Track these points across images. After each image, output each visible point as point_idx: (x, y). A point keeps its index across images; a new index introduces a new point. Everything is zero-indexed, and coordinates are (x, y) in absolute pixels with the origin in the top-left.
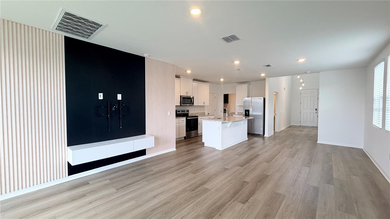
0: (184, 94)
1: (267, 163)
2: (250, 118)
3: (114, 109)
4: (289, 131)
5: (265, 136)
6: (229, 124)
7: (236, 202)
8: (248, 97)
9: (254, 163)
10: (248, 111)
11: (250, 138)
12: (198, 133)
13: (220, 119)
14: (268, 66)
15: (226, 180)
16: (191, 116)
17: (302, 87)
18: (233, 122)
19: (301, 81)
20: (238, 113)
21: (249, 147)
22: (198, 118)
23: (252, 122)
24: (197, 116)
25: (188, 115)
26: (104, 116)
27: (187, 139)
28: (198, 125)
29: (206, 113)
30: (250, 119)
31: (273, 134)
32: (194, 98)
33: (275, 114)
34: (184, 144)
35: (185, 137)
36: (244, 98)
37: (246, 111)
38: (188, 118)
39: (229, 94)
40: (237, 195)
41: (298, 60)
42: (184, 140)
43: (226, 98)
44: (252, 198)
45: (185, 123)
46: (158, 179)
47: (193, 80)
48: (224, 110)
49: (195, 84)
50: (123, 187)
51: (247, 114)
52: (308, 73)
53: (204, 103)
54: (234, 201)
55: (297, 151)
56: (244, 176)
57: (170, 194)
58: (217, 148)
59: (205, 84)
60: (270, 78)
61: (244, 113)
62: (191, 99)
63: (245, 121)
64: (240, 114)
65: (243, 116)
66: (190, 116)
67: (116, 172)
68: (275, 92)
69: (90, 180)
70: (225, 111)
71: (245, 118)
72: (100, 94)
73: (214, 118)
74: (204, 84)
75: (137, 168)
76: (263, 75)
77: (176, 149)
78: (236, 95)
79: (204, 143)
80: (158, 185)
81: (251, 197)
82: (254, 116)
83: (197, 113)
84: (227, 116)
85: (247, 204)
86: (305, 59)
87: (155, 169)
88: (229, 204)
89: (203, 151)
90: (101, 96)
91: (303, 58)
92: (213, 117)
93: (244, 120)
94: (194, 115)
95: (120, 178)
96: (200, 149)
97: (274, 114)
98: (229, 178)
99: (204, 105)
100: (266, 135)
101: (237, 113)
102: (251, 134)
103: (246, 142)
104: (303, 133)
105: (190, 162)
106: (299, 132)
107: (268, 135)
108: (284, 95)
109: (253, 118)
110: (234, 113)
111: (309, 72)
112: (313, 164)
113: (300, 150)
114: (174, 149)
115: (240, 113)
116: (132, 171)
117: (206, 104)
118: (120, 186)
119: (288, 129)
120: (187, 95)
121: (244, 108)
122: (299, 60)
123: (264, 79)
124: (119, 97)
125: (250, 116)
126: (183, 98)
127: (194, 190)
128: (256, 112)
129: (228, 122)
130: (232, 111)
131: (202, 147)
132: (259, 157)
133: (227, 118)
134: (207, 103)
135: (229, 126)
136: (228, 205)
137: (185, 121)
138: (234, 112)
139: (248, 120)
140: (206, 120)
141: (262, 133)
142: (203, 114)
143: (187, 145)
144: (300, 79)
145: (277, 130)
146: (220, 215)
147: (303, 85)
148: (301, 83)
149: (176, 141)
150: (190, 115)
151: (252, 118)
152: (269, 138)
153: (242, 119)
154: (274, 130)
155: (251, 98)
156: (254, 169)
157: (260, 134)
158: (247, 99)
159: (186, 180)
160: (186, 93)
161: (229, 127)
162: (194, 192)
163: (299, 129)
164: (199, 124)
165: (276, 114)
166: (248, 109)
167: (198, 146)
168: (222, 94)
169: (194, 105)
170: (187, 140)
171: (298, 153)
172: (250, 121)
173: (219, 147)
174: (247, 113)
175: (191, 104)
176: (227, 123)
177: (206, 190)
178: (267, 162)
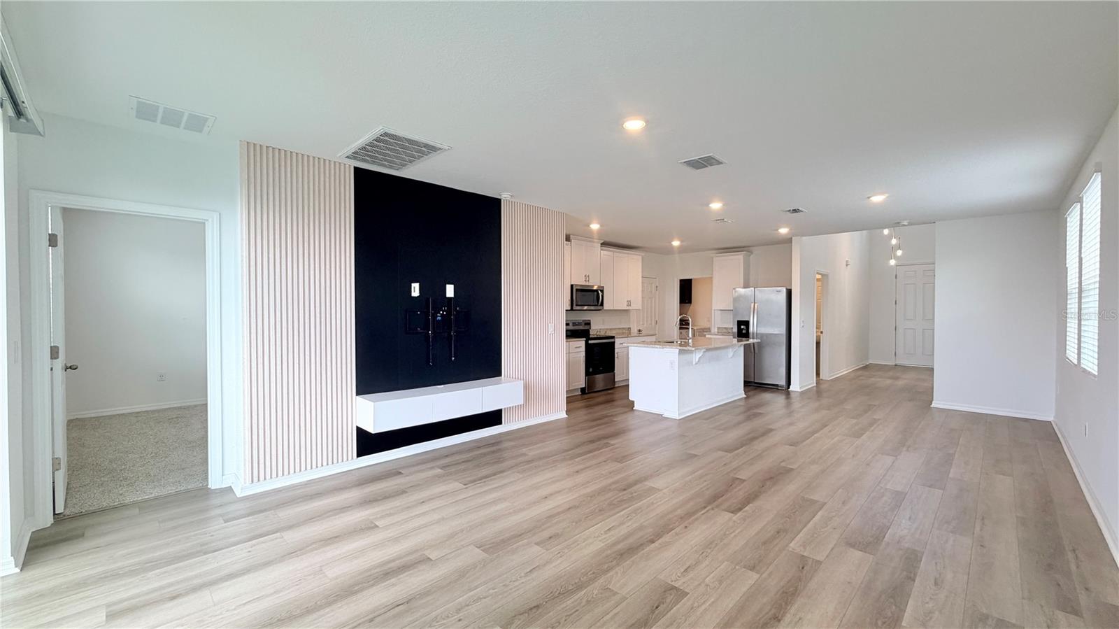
0: (580, 281)
1: (792, 447)
2: (751, 341)
3: (439, 318)
4: (861, 378)
5: (791, 388)
6: (697, 356)
7: (716, 510)
8: (746, 286)
9: (759, 446)
10: (747, 323)
11: (750, 393)
12: (616, 380)
13: (673, 342)
14: (795, 211)
15: (693, 476)
16: (595, 336)
17: (896, 258)
18: (708, 350)
19: (894, 241)
20: (719, 328)
21: (749, 413)
22: (614, 342)
23: (756, 351)
24: (613, 337)
25: (590, 335)
26: (421, 333)
27: (588, 393)
28: (616, 359)
29: (634, 331)
30: (750, 344)
31: (815, 385)
32: (605, 291)
33: (820, 334)
34: (583, 404)
35: (583, 390)
36: (734, 289)
37: (740, 323)
38: (590, 342)
39: (695, 279)
40: (720, 500)
41: (869, 198)
42: (580, 397)
43: (686, 290)
44: (751, 505)
45: (584, 354)
46: (543, 470)
47: (601, 244)
48: (681, 320)
49: (607, 253)
50: (475, 481)
51: (744, 332)
52: (904, 225)
53: (629, 303)
54: (713, 509)
55: (871, 425)
56: (734, 469)
57: (577, 495)
58: (666, 415)
59: (631, 254)
60: (804, 238)
61: (735, 330)
62: (596, 293)
63: (737, 348)
64: (723, 331)
65: (732, 337)
66: (593, 336)
67: (447, 456)
68: (818, 273)
69: (403, 468)
70: (684, 324)
71: (738, 341)
72: (413, 285)
73: (655, 340)
74: (628, 254)
75: (489, 450)
76: (784, 231)
77: (567, 414)
78: (712, 281)
79: (633, 402)
80: (546, 480)
81: (749, 503)
82: (762, 336)
83: (611, 329)
84: (690, 335)
85: (739, 514)
86: (887, 195)
87: (532, 452)
88: (703, 512)
89: (630, 420)
90: (415, 290)
91: (882, 193)
92: (653, 339)
93: (732, 346)
94: (602, 334)
95: (462, 467)
96: (625, 416)
97: (817, 332)
98: (700, 472)
99: (630, 308)
100: (795, 387)
101: (716, 330)
102: (753, 384)
103: (742, 403)
104: (900, 383)
105: (606, 441)
106: (889, 382)
107: (800, 388)
108: (846, 279)
109: (759, 341)
110: (708, 330)
111: (906, 223)
112: (907, 450)
113: (879, 422)
114: (563, 415)
115: (725, 330)
116: (481, 454)
117: (633, 307)
118: (469, 479)
119: (860, 373)
120: (587, 284)
121: (735, 316)
122: (871, 199)
123: (788, 241)
124: (450, 291)
125: (751, 336)
126: (577, 290)
127: (625, 490)
128: (766, 326)
129: (693, 349)
130: (702, 323)
131: (629, 411)
132: (770, 435)
133: (690, 341)
134: (637, 305)
135: (697, 360)
136: (700, 513)
137: (583, 349)
138: (708, 326)
139: (745, 346)
140: (639, 345)
141: (783, 382)
142: (627, 333)
143: (588, 407)
144: (890, 237)
145: (825, 375)
146: (686, 527)
147: (899, 253)
148: (894, 249)
149: (567, 397)
150: (592, 333)
151: (755, 341)
152: (803, 393)
153: (728, 344)
154: (818, 374)
155: (753, 289)
156: (760, 456)
157: (777, 385)
158: (742, 291)
159: (603, 472)
160: (584, 279)
161: (696, 364)
162: (625, 492)
163: (891, 374)
164: (618, 357)
165: (822, 332)
166: (747, 320)
167: (619, 410)
168: (676, 279)
169: (605, 308)
170: (586, 396)
171: (872, 428)
172: (750, 349)
173: (672, 411)
174: (743, 330)
175: (597, 305)
176: (691, 352)
177: (652, 490)
178: (791, 445)
